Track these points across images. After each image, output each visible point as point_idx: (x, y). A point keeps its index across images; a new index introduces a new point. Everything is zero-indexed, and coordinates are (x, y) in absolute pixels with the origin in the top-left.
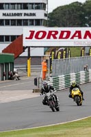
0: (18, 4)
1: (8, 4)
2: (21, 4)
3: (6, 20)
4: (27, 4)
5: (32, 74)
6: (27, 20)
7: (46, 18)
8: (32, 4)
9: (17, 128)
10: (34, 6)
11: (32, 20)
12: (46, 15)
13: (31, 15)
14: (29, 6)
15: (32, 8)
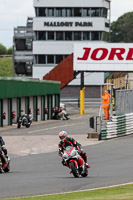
0: (66, 8)
1: (53, 8)
2: (70, 8)
3: (49, 32)
4: (79, 8)
5: (87, 111)
6: (80, 32)
7: (108, 30)
8: (88, 9)
9: (64, 190)
10: (91, 12)
11: (87, 33)
12: (107, 25)
13: (86, 24)
14: (84, 12)
15: (88, 15)
